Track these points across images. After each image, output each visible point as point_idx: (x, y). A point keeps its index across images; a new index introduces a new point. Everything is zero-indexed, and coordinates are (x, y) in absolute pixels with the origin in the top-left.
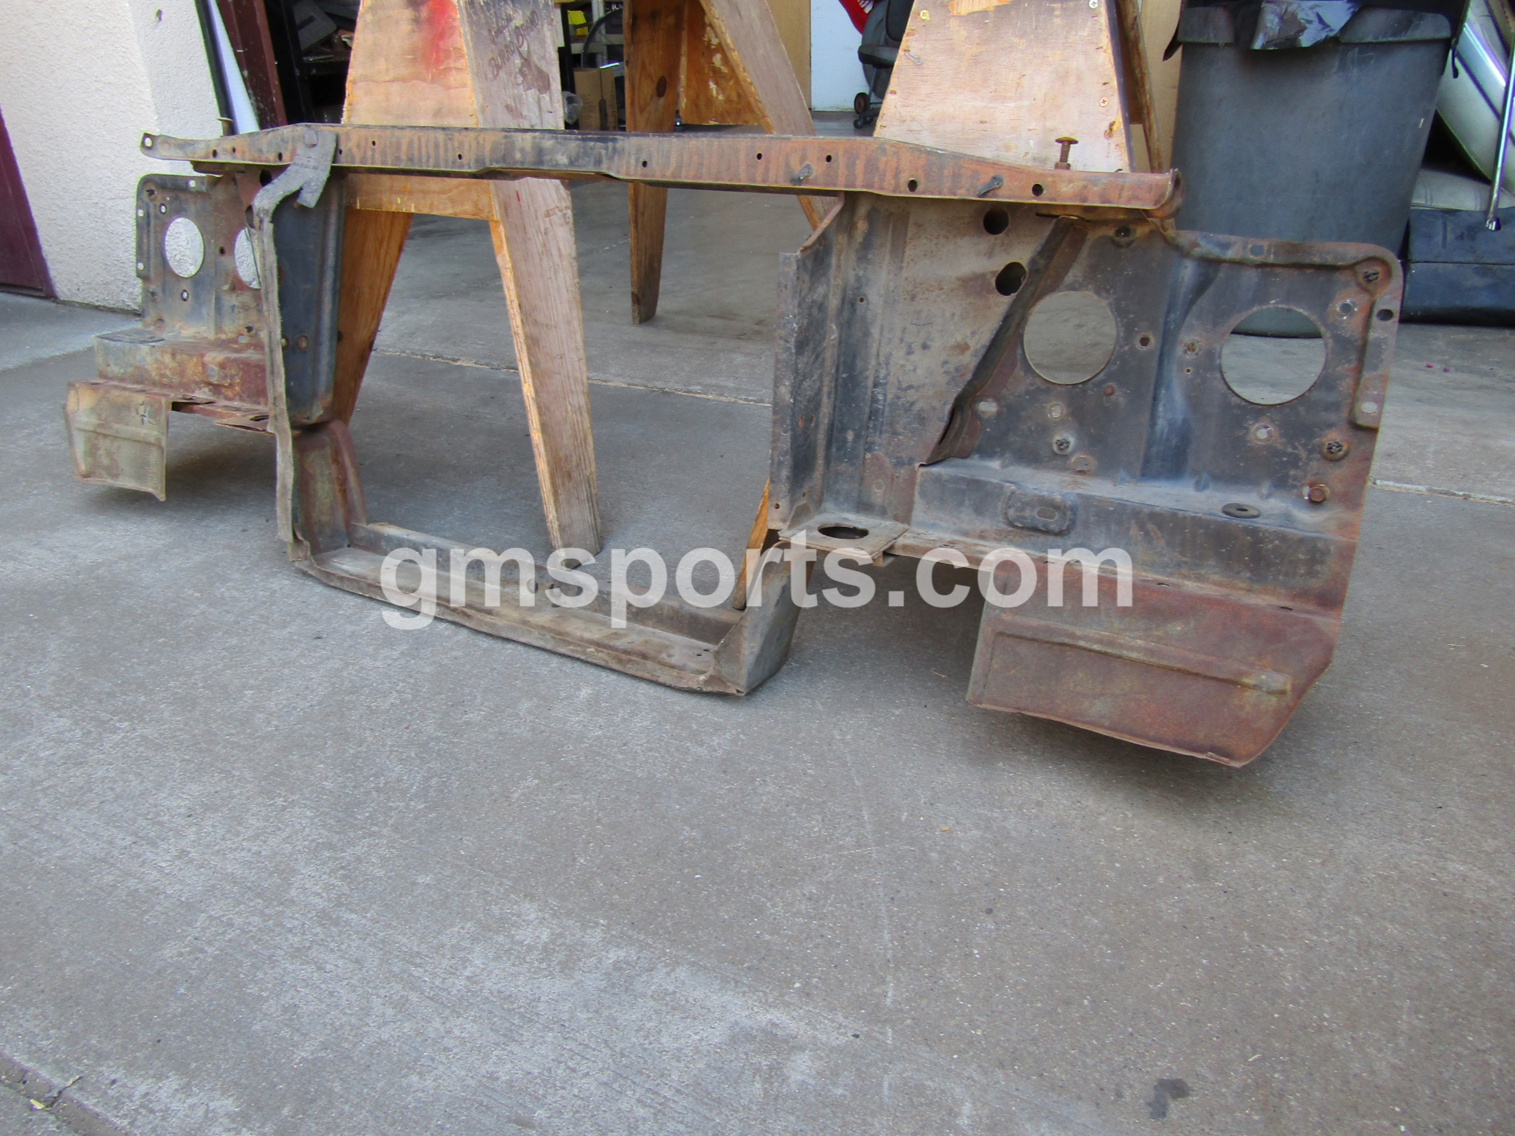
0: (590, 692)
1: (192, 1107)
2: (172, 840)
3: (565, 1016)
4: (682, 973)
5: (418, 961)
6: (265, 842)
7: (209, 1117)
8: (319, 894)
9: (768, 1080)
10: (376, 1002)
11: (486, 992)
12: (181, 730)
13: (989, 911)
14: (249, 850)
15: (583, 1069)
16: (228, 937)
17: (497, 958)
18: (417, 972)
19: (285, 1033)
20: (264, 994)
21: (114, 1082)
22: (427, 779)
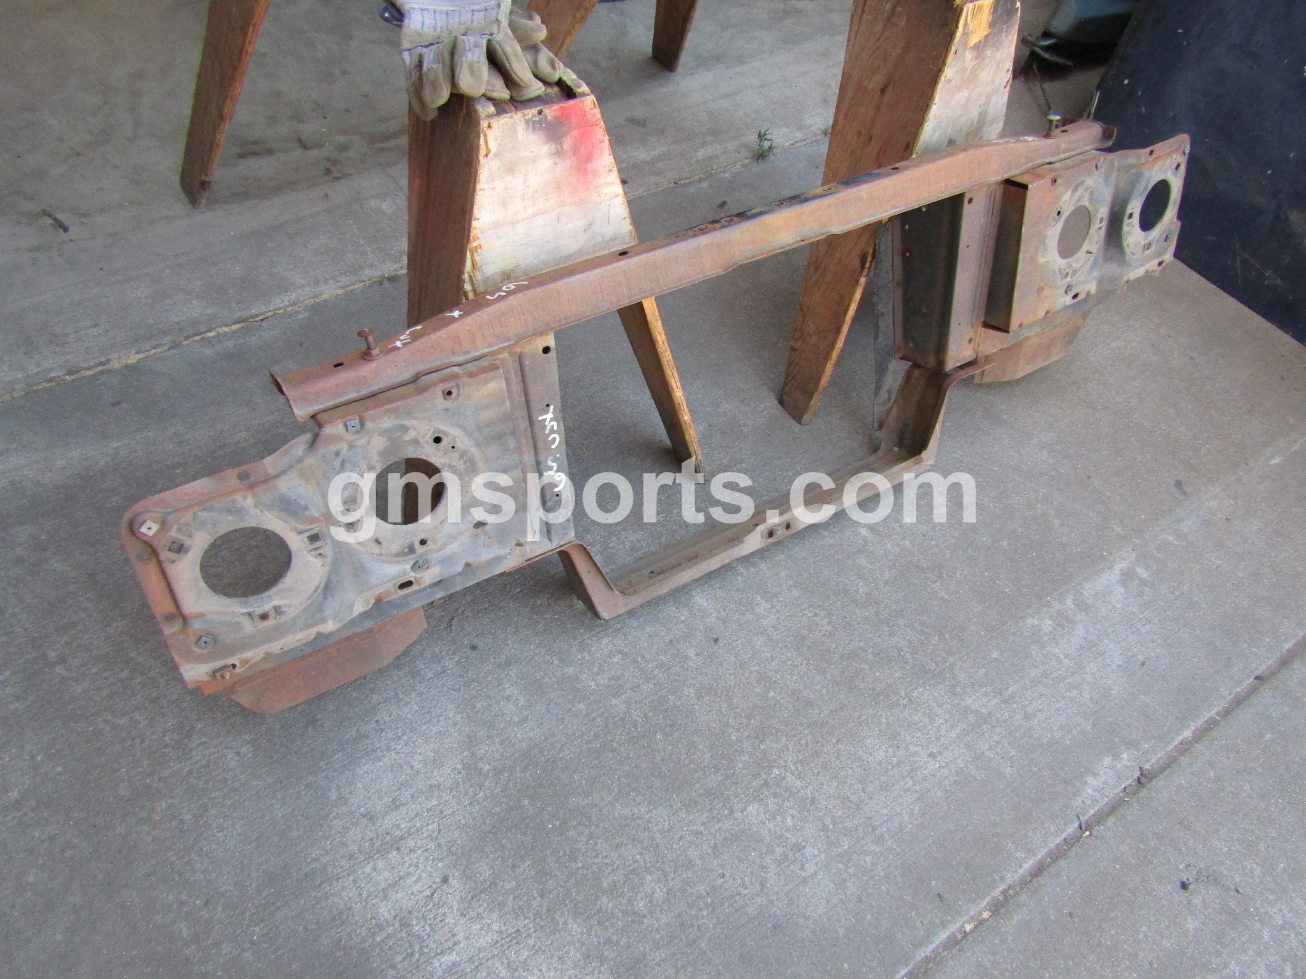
0: (865, 529)
1: (1105, 773)
2: (918, 759)
3: (1097, 632)
4: (1087, 585)
5: (1049, 672)
6: (937, 715)
7: (1112, 767)
8: (989, 700)
9: (1146, 585)
10: (1068, 694)
11: (1076, 654)
12: (800, 739)
13: (1089, 477)
14: (942, 724)
15: (1124, 636)
16: (1006, 744)
17: (1057, 644)
18: (1055, 675)
19: (1075, 732)
20: (1049, 736)
21: (1083, 802)
22: (913, 628)
